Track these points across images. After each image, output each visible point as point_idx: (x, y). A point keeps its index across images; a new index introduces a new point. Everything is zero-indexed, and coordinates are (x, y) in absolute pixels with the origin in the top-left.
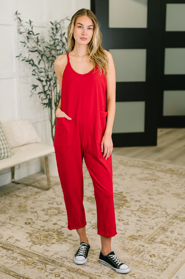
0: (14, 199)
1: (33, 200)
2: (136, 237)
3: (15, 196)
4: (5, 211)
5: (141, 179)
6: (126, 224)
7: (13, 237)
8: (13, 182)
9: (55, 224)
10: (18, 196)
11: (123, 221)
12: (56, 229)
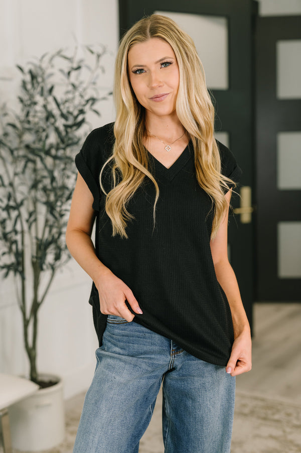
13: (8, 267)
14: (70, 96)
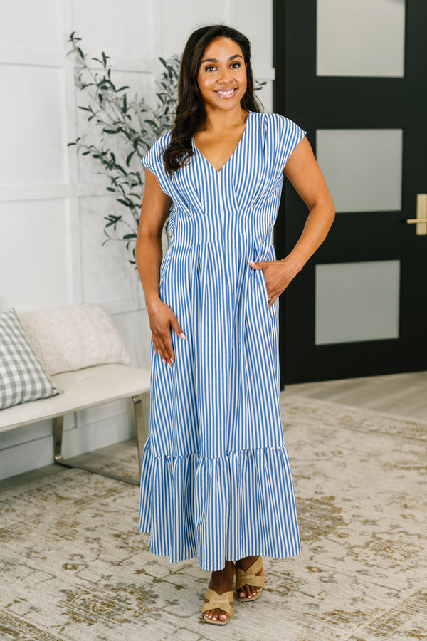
0: (50, 506)
1: (97, 510)
2: (348, 616)
3: (53, 496)
4: (21, 533)
5: (388, 467)
6: (327, 580)
7: (24, 600)
8: (56, 463)
9: (138, 572)
10: (62, 498)
11: (320, 571)
12: (138, 585)
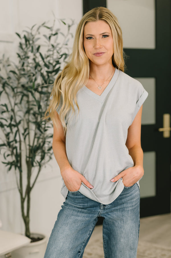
13: (11, 164)
14: (51, 53)
